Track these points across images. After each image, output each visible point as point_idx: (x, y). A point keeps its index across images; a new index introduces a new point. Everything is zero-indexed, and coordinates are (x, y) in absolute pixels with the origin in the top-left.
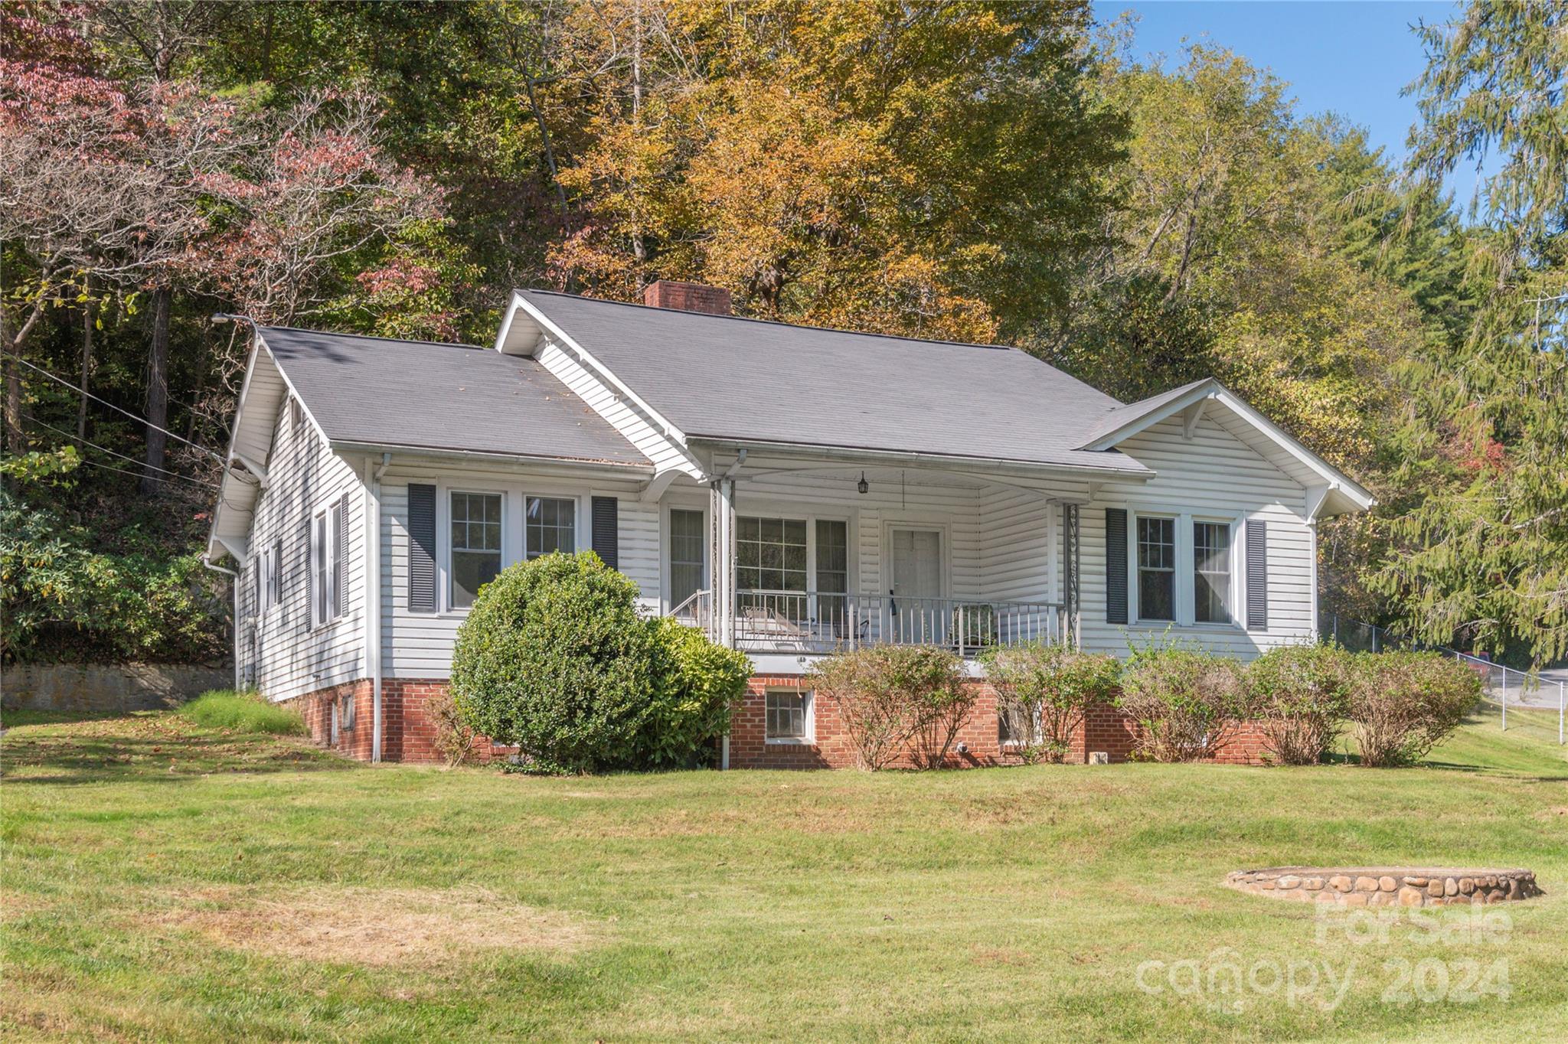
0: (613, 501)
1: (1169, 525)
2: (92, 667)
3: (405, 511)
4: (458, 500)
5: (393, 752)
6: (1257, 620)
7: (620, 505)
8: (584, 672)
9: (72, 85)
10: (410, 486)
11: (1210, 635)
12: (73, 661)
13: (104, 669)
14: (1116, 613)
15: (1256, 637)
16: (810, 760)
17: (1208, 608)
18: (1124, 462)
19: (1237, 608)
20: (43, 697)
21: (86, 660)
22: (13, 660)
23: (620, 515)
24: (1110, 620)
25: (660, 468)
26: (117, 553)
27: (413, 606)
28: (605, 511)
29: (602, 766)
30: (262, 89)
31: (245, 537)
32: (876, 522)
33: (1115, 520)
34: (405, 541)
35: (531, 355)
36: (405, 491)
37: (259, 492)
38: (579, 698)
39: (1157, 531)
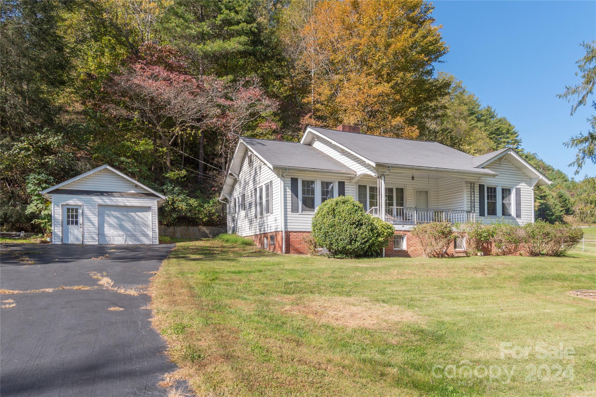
0: (344, 182)
1: (495, 189)
2: (190, 227)
3: (290, 185)
4: (303, 182)
5: (288, 251)
6: (519, 216)
7: (345, 183)
8: (353, 230)
9: (183, 77)
10: (291, 178)
11: (506, 220)
12: (185, 225)
13: (193, 227)
14: (482, 214)
15: (518, 220)
16: (405, 254)
17: (505, 212)
18: (487, 171)
19: (513, 211)
20: (178, 235)
21: (188, 225)
22: (171, 225)
23: (346, 186)
24: (480, 216)
25: (359, 173)
26: (196, 197)
27: (292, 211)
28: (342, 185)
29: (358, 256)
30: (231, 77)
31: (231, 193)
32: (412, 188)
33: (481, 187)
34: (290, 193)
35: (310, 144)
36: (290, 180)
37: (236, 181)
38: (353, 237)
39: (492, 191)
